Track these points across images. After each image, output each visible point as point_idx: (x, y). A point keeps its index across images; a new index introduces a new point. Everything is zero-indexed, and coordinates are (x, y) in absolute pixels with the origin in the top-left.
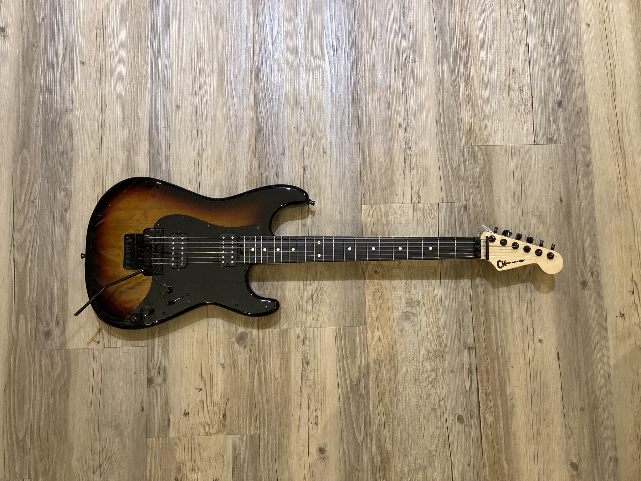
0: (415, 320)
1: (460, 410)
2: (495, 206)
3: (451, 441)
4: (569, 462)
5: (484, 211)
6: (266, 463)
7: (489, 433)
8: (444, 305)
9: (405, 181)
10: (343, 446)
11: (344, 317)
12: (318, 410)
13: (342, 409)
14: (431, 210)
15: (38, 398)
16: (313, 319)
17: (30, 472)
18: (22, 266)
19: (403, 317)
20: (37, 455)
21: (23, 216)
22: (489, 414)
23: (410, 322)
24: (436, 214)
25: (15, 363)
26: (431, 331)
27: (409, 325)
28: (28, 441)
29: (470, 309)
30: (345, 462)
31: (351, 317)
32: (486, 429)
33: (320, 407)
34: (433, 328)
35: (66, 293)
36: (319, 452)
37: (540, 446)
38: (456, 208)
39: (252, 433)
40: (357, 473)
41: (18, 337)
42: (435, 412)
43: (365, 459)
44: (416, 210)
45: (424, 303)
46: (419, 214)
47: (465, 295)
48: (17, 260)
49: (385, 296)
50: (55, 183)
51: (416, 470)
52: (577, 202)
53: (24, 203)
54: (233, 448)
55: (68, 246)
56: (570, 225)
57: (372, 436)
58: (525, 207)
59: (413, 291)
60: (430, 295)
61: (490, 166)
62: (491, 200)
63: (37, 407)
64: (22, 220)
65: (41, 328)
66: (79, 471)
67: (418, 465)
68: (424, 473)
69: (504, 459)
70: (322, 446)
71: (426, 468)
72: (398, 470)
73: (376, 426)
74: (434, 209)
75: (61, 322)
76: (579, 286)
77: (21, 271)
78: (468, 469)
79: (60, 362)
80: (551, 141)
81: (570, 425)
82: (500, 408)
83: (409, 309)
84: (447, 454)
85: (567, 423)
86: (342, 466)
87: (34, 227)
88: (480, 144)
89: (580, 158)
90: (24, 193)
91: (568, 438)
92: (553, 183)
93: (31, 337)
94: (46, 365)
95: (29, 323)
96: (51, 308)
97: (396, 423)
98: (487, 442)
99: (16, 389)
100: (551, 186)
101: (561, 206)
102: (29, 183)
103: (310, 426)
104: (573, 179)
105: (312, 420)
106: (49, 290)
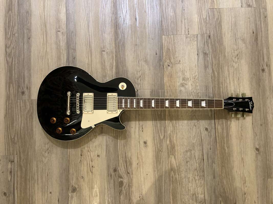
0: (187, 86)
1: (207, 125)
2: (223, 36)
3: (202, 138)
4: (255, 148)
5: (218, 38)
6: (121, 148)
7: (220, 135)
8: (199, 80)
9: (182, 25)
10: (154, 140)
11: (155, 86)
12: (143, 125)
13: (154, 125)
14: (194, 37)
15: (20, 120)
16: (141, 87)
17: (17, 152)
18: (11, 63)
19: (181, 85)
20: (20, 145)
21: (10, 41)
22: (219, 127)
23: (184, 87)
24: (196, 39)
25: (9, 105)
26: (193, 91)
27: (184, 89)
28: (16, 139)
29: (211, 81)
30: (155, 148)
31: (158, 86)
32: (218, 134)
33: (144, 124)
34: (194, 90)
35: (31, 75)
36: (144, 143)
37: (242, 140)
38: (205, 37)
39: (114, 135)
40: (161, 152)
41: (10, 94)
42: (196, 126)
43: (164, 146)
44: (187, 37)
45: (190, 79)
46: (188, 39)
47: (209, 75)
48: (8, 60)
49: (173, 76)
50: (24, 26)
51: (187, 151)
52: (260, 33)
53: (10, 35)
54: (106, 142)
55: (31, 54)
56: (257, 44)
57: (167, 136)
58: (236, 36)
59: (186, 74)
60: (193, 75)
61: (221, 18)
62: (221, 33)
63: (19, 124)
64: (10, 43)
65: (20, 90)
66: (39, 151)
67: (188, 149)
68: (191, 152)
69: (226, 146)
70: (145, 141)
71: (191, 150)
72: (179, 151)
73: (169, 132)
74: (195, 37)
75: (28, 87)
76: (261, 71)
77: (10, 65)
78: (210, 151)
79: (29, 105)
80: (249, 6)
81: (256, 132)
82: (225, 125)
83: (184, 82)
84: (201, 145)
85: (254, 131)
86: (154, 149)
87: (15, 46)
88: (216, 8)
89: (262, 14)
90: (10, 31)
91: (255, 137)
92: (250, 25)
93: (16, 94)
94: (22, 106)
95: (14, 89)
96: (24, 81)
97: (178, 131)
98: (218, 139)
99: (10, 116)
100: (249, 26)
101: (253, 35)
102: (12, 26)
103: (140, 132)
104: (258, 23)
105: (141, 129)
106: (23, 74)
